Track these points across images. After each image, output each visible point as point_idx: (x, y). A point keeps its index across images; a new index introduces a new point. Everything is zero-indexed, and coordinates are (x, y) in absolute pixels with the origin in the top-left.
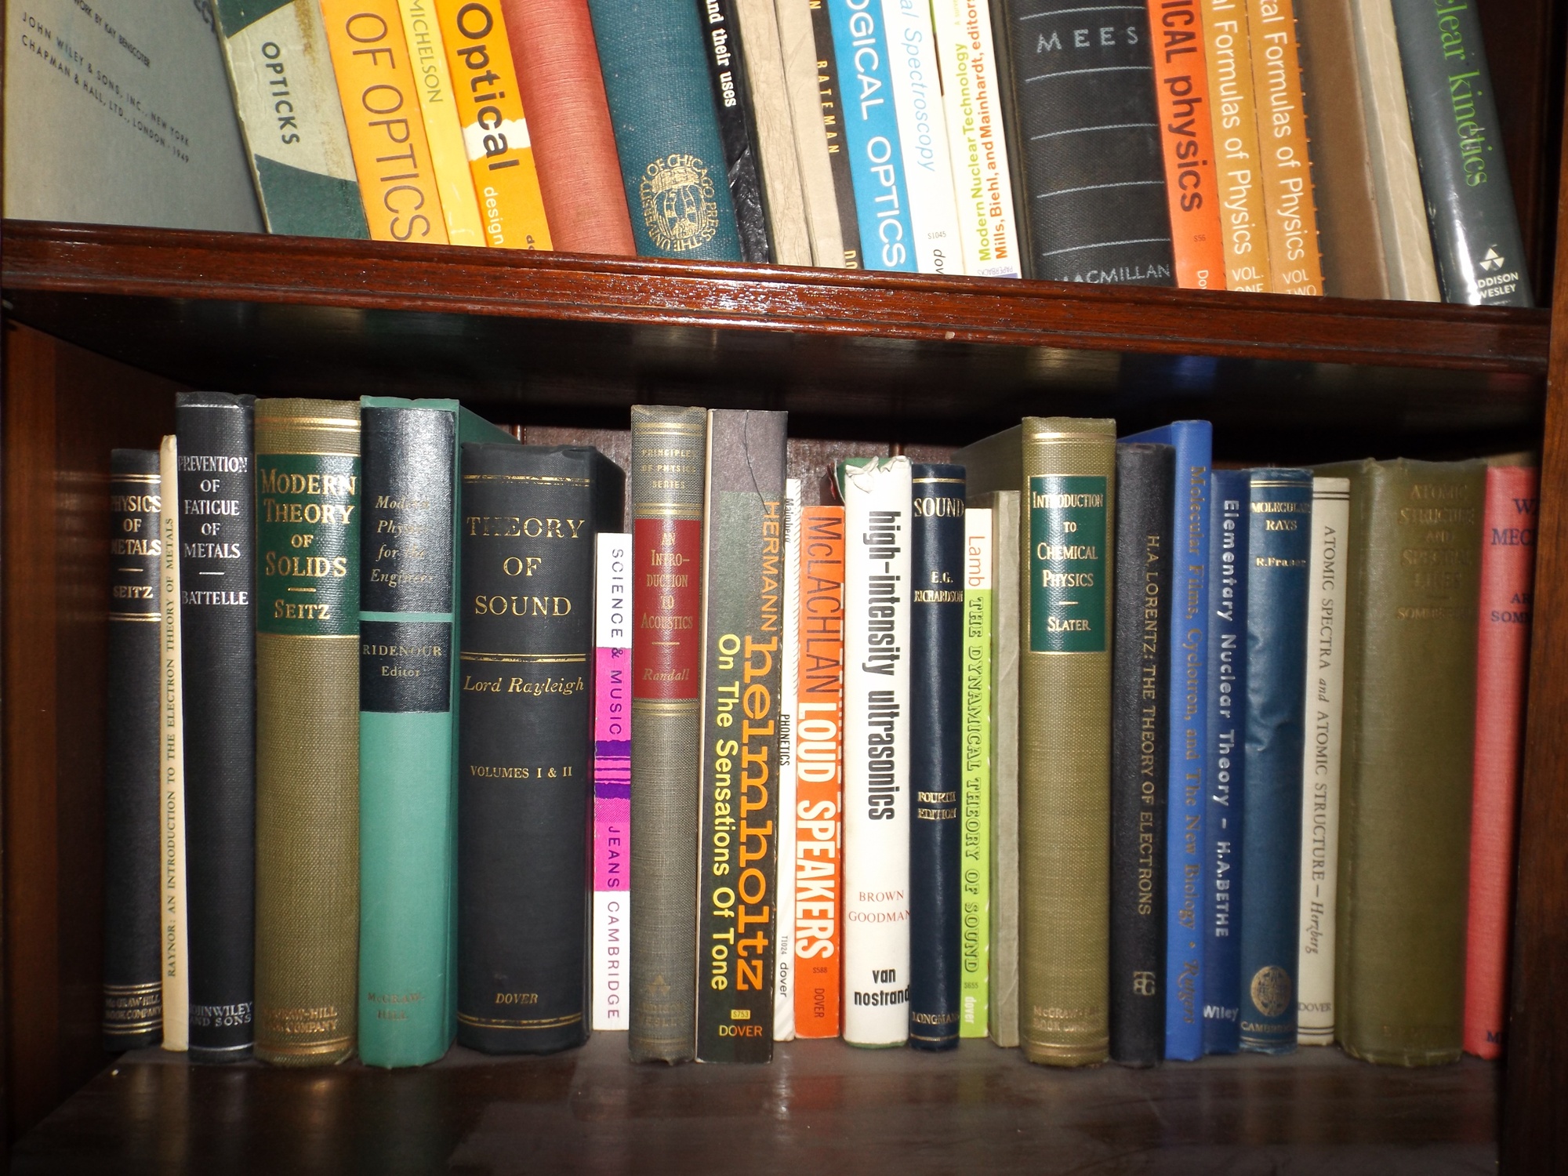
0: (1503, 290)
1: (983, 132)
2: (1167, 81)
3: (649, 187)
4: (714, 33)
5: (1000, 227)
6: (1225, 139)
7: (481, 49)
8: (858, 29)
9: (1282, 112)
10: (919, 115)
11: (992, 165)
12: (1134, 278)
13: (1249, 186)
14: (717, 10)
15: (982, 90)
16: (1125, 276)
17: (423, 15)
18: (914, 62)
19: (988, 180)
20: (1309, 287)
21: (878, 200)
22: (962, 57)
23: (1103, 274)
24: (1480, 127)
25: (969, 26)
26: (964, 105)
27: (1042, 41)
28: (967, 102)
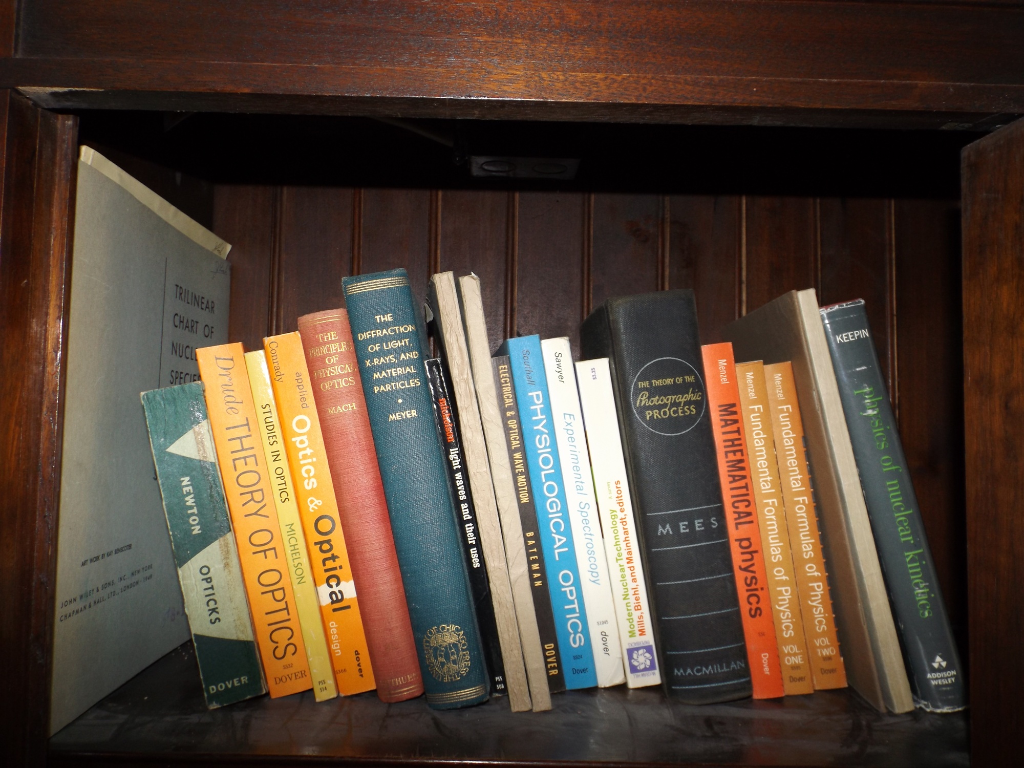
0: (948, 681)
1: (628, 561)
2: (736, 540)
3: (428, 642)
4: (466, 526)
5: (641, 617)
6: (774, 568)
7: (328, 542)
8: (552, 508)
9: (807, 544)
10: (590, 552)
11: (634, 580)
12: (723, 671)
13: (790, 597)
14: (468, 512)
15: (626, 536)
16: (717, 669)
17: (295, 534)
18: (586, 521)
19: (632, 589)
20: (831, 648)
21: (566, 607)
22: (614, 517)
23: (704, 669)
24: (925, 582)
25: (617, 499)
26: (616, 545)
27: (660, 529)
28: (618, 543)
